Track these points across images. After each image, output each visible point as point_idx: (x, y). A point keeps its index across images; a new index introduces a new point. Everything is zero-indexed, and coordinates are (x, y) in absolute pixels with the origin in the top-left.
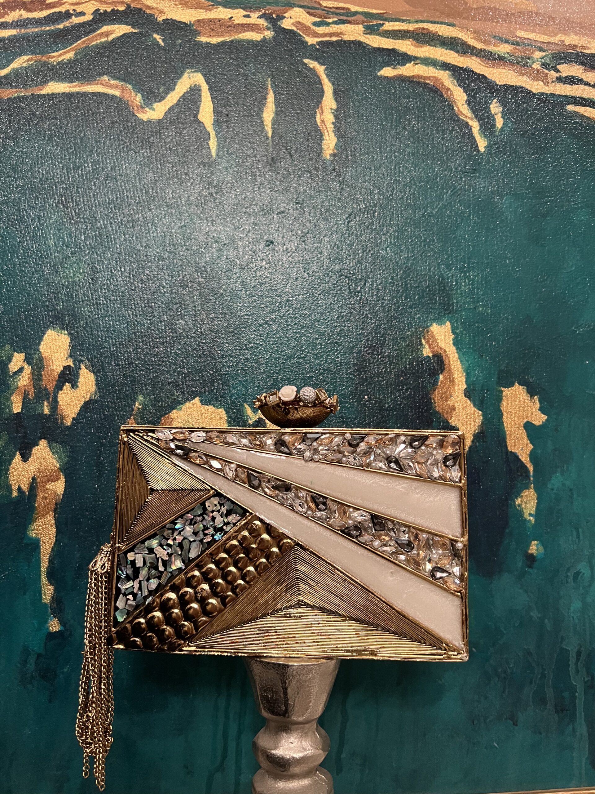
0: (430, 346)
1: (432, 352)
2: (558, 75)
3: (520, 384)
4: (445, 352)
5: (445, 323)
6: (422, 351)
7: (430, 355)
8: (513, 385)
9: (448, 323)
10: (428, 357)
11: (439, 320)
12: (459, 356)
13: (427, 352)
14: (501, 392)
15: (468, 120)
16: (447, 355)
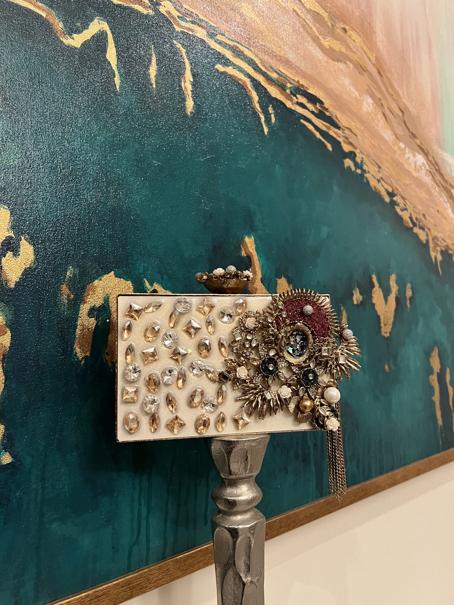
0: (245, 249)
1: (246, 254)
2: (297, 100)
3: (284, 277)
4: (252, 254)
5: (251, 237)
6: (241, 253)
7: (245, 256)
8: (281, 278)
9: (253, 237)
10: (244, 256)
11: (249, 235)
12: (258, 258)
13: (243, 254)
14: (277, 281)
15: (259, 113)
16: (253, 256)
